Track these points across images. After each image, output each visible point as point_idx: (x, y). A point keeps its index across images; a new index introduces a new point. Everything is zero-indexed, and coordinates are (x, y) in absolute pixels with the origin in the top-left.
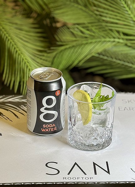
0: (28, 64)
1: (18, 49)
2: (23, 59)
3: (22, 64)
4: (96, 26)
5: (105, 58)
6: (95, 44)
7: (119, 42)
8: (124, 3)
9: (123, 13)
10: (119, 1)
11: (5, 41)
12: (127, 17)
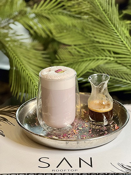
0: (32, 78)
1: (23, 66)
2: (27, 74)
3: (27, 78)
4: (91, 46)
6: (90, 62)
8: (113, 26)
9: (113, 35)
10: (108, 24)
11: (13, 60)
12: (117, 38)
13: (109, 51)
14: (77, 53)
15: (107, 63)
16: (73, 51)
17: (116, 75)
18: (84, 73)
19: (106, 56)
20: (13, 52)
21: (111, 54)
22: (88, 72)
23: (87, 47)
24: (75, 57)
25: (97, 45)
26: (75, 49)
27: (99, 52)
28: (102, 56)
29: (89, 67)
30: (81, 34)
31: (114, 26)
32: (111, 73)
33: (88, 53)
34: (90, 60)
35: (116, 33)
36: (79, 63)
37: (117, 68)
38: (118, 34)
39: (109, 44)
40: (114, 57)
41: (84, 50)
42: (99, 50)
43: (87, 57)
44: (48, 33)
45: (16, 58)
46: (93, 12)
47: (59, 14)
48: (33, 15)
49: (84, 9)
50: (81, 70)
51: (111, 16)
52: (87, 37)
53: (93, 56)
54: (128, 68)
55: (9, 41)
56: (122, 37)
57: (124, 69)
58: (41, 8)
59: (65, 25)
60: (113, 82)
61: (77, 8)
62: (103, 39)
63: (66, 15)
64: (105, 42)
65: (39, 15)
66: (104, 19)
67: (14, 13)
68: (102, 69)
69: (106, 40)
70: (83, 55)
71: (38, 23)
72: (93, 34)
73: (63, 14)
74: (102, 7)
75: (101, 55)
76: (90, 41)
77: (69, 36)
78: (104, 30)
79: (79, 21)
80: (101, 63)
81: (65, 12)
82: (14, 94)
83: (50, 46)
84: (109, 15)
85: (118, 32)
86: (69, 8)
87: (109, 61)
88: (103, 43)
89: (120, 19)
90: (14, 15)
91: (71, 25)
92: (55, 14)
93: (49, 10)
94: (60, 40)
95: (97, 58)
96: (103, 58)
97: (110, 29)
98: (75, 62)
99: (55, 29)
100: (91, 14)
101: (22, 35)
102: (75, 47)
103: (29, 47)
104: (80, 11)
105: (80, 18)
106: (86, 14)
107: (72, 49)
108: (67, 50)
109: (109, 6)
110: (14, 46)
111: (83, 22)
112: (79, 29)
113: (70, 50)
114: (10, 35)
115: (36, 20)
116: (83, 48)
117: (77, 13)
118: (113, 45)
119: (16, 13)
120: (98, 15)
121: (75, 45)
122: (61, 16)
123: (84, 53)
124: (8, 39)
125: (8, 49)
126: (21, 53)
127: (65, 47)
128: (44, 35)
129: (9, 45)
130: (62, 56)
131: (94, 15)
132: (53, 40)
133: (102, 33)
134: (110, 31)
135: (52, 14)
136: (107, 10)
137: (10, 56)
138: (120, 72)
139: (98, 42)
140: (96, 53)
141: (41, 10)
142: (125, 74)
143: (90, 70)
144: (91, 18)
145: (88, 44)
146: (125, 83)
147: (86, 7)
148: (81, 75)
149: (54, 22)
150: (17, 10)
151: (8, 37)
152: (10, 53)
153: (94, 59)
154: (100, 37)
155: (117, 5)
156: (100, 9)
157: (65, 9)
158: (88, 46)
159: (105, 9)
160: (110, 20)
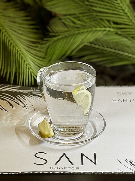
0: (23, 55)
1: (12, 41)
2: (18, 51)
3: (17, 55)
4: (87, 16)
5: (97, 46)
6: (87, 34)
7: (109, 31)
13: (109, 21)
14: (72, 24)
15: (106, 34)
17: (116, 48)
18: (81, 46)
19: (105, 27)
21: (110, 24)
22: (85, 46)
24: (70, 29)
25: (94, 14)
27: (96, 22)
28: (101, 27)
32: (111, 46)
33: (84, 24)
34: (87, 32)
35: (117, 1)
36: (75, 36)
37: (117, 40)
39: (106, 13)
40: (113, 28)
41: (79, 20)
42: (97, 20)
43: (84, 29)
52: (82, 6)
53: (90, 27)
54: (130, 40)
56: (123, 5)
68: (101, 41)
70: (79, 26)
75: (99, 25)
87: (109, 33)
88: (100, 12)
96: (101, 29)
98: (70, 34)
108: (61, 21)
116: (77, 18)
130: (56, 28)
138: (121, 44)
140: (94, 24)
143: (88, 43)
146: (127, 57)
148: (78, 49)
158: (84, 15)
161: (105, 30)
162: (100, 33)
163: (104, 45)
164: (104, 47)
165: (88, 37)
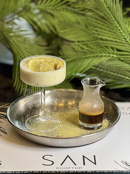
4: (94, 43)
5: (102, 70)
6: (93, 58)
8: (116, 23)
9: (116, 32)
10: (112, 21)
11: (17, 55)
12: (120, 35)
13: (113, 48)
14: (80, 49)
15: (110, 60)
16: (76, 48)
17: (118, 72)
18: (87, 69)
19: (109, 53)
20: (17, 48)
21: (114, 51)
22: (91, 69)
23: (90, 44)
24: (78, 53)
25: (100, 41)
26: (79, 45)
27: (102, 49)
28: (106, 53)
29: (92, 64)
30: (84, 31)
31: (118, 23)
32: (114, 71)
33: (91, 50)
34: (93, 57)
35: (119, 30)
36: (82, 60)
37: (119, 65)
38: (122, 31)
39: (112, 41)
40: (117, 54)
41: (88, 47)
42: (102, 47)
43: (90, 54)
44: (52, 29)
45: (19, 54)
46: (97, 9)
47: (63, 10)
48: (37, 11)
49: (88, 5)
50: (84, 67)
51: (114, 13)
52: (90, 34)
53: (96, 53)
55: (13, 36)
56: (126, 35)
57: (127, 66)
58: (46, 5)
59: (69, 22)
60: (116, 79)
61: (81, 4)
62: (107, 36)
63: (71, 11)
64: (108, 38)
65: (44, 11)
66: (107, 16)
67: (18, 9)
68: (105, 65)
69: (110, 37)
70: (87, 51)
71: (42, 19)
72: (97, 31)
73: (67, 10)
74: (106, 4)
75: (104, 52)
76: (94, 37)
77: (73, 32)
78: (108, 27)
79: (83, 18)
80: (104, 60)
81: (69, 8)
82: (17, 89)
83: (54, 42)
84: (113, 12)
85: (122, 29)
86: (74, 4)
87: (112, 58)
88: (106, 40)
89: (124, 16)
90: (19, 10)
91: (75, 21)
92: (60, 10)
93: (54, 6)
94: (63, 36)
95: (100, 55)
96: (106, 55)
97: (113, 26)
98: (78, 58)
99: (59, 25)
100: (95, 10)
101: (26, 31)
102: (79, 44)
103: (32, 42)
104: (84, 8)
105: (84, 15)
106: (90, 10)
107: (75, 45)
108: (70, 46)
109: (113, 4)
110: (18, 41)
111: (87, 19)
112: (83, 25)
113: (74, 47)
114: (14, 31)
115: (40, 16)
116: (86, 45)
117: (81, 9)
118: (116, 42)
119: (21, 9)
120: (102, 11)
121: (79, 42)
122: (65, 12)
123: (88, 50)
124: (12, 34)
125: (12, 44)
126: (25, 49)
127: (68, 43)
128: (47, 31)
129: (14, 41)
130: (66, 52)
131: (98, 12)
132: (57, 36)
133: (105, 30)
134: (113, 28)
135: (56, 10)
136: (111, 7)
137: (14, 51)
138: (122, 69)
139: (102, 39)
140: (99, 50)
141: (46, 6)
142: (128, 71)
143: (93, 66)
144: (95, 15)
145: (92, 41)
146: (128, 81)
147: (90, 4)
148: (84, 71)
149: (58, 18)
150: (22, 6)
151: (12, 32)
152: (13, 48)
153: (97, 56)
154: (104, 34)
155: (121, 2)
156: (104, 6)
157: (69, 5)
158: (91, 42)
159: (109, 6)
160: (114, 17)
161: (109, 56)
162: (104, 58)
163: (108, 70)
164: (107, 70)
165: (93, 61)
